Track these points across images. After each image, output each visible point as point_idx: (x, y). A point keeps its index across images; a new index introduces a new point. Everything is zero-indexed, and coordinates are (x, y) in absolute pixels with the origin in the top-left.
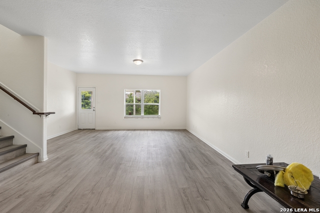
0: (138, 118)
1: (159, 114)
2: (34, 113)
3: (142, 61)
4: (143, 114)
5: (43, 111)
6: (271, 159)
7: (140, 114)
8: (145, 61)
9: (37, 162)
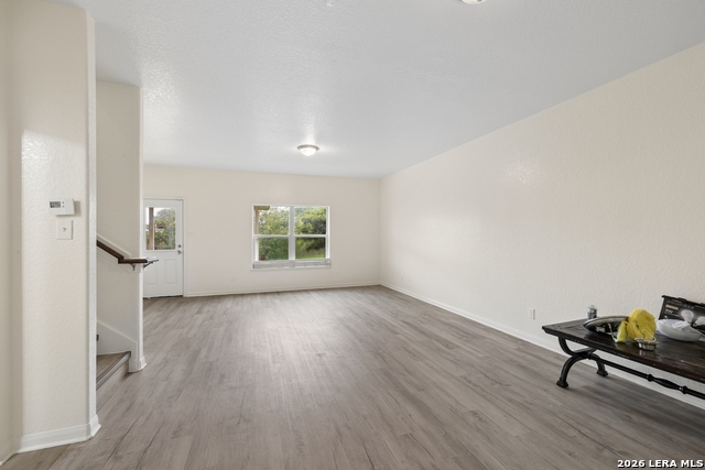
0: (283, 265)
1: (328, 256)
2: (121, 260)
3: (317, 148)
4: (292, 257)
5: (138, 255)
6: (595, 311)
7: (287, 257)
8: (323, 149)
9: (127, 374)
